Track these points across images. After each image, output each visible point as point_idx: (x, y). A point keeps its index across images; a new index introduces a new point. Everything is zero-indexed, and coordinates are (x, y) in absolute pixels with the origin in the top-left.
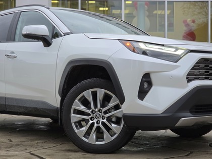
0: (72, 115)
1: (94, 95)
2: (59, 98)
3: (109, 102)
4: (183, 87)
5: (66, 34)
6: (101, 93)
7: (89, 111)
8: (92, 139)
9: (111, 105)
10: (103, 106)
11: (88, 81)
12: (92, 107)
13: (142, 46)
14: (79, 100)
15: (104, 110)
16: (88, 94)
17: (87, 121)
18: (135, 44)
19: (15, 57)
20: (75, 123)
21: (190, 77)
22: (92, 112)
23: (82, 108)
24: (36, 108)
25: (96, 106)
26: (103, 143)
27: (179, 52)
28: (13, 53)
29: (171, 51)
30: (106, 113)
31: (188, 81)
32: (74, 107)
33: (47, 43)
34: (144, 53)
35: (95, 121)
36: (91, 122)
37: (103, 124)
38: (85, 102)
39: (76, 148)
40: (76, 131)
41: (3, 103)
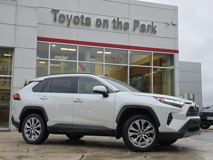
0: (129, 133)
4: (185, 120)
5: (116, 92)
6: (143, 121)
7: (137, 131)
8: (139, 145)
9: (148, 128)
12: (140, 129)
13: (166, 100)
14: (132, 125)
15: (145, 130)
16: (137, 122)
17: (136, 136)
18: (162, 99)
20: (130, 137)
21: (188, 115)
22: (139, 131)
23: (134, 129)
25: (141, 128)
26: (145, 146)
27: (182, 104)
28: (79, 99)
29: (178, 103)
31: (187, 117)
32: (130, 129)
33: (105, 95)
34: (165, 102)
36: (139, 136)
38: (135, 126)
40: (131, 141)
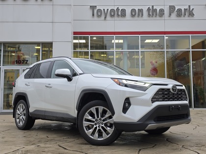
0: (84, 122)
1: (97, 110)
2: (76, 112)
3: (106, 114)
4: (150, 106)
5: (80, 74)
6: (101, 108)
7: (94, 120)
8: (96, 137)
9: (107, 116)
10: (102, 116)
11: (94, 102)
12: (96, 117)
14: (88, 113)
15: (103, 119)
16: (93, 109)
17: (93, 126)
18: (120, 80)
19: (51, 87)
20: (86, 127)
21: (154, 100)
22: (96, 120)
23: (90, 118)
24: (63, 118)
25: (98, 117)
26: (102, 139)
27: (147, 85)
28: (50, 84)
29: (141, 84)
30: (104, 120)
31: (152, 102)
32: (85, 117)
33: (70, 79)
34: (126, 86)
35: (97, 126)
36: (95, 126)
37: (102, 127)
38: (92, 114)
39: (86, 142)
40: (86, 132)
41: (44, 114)
